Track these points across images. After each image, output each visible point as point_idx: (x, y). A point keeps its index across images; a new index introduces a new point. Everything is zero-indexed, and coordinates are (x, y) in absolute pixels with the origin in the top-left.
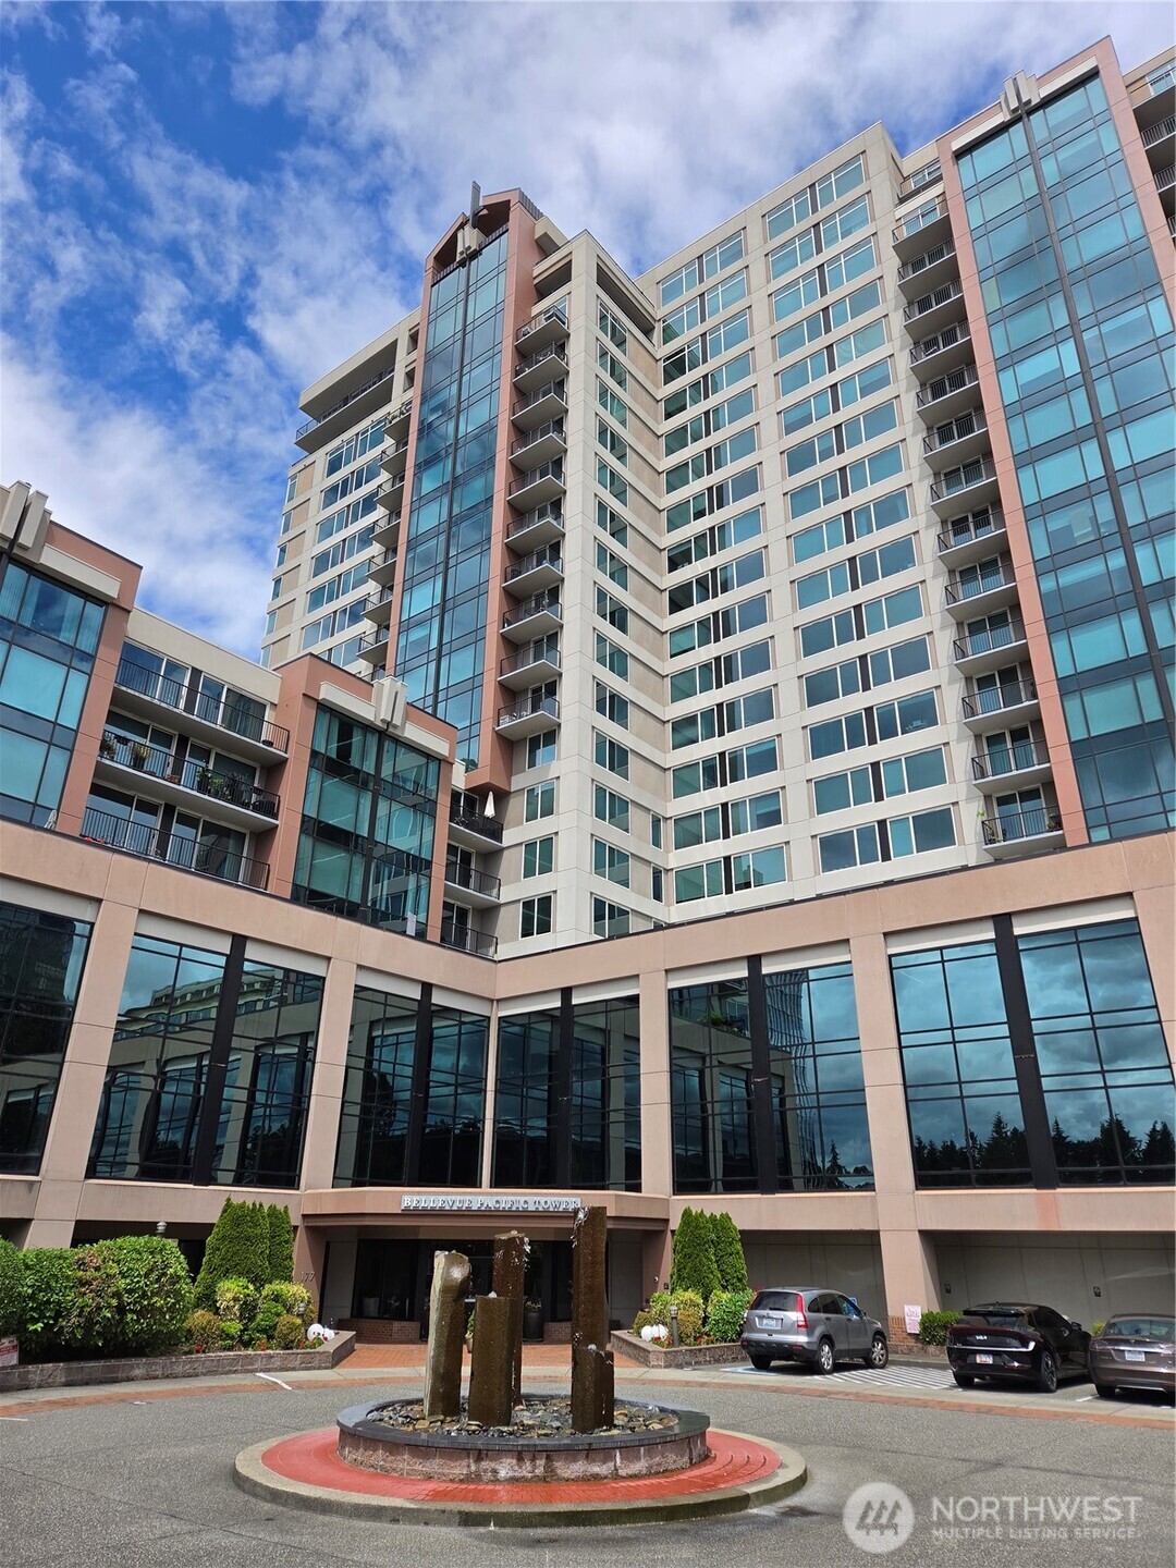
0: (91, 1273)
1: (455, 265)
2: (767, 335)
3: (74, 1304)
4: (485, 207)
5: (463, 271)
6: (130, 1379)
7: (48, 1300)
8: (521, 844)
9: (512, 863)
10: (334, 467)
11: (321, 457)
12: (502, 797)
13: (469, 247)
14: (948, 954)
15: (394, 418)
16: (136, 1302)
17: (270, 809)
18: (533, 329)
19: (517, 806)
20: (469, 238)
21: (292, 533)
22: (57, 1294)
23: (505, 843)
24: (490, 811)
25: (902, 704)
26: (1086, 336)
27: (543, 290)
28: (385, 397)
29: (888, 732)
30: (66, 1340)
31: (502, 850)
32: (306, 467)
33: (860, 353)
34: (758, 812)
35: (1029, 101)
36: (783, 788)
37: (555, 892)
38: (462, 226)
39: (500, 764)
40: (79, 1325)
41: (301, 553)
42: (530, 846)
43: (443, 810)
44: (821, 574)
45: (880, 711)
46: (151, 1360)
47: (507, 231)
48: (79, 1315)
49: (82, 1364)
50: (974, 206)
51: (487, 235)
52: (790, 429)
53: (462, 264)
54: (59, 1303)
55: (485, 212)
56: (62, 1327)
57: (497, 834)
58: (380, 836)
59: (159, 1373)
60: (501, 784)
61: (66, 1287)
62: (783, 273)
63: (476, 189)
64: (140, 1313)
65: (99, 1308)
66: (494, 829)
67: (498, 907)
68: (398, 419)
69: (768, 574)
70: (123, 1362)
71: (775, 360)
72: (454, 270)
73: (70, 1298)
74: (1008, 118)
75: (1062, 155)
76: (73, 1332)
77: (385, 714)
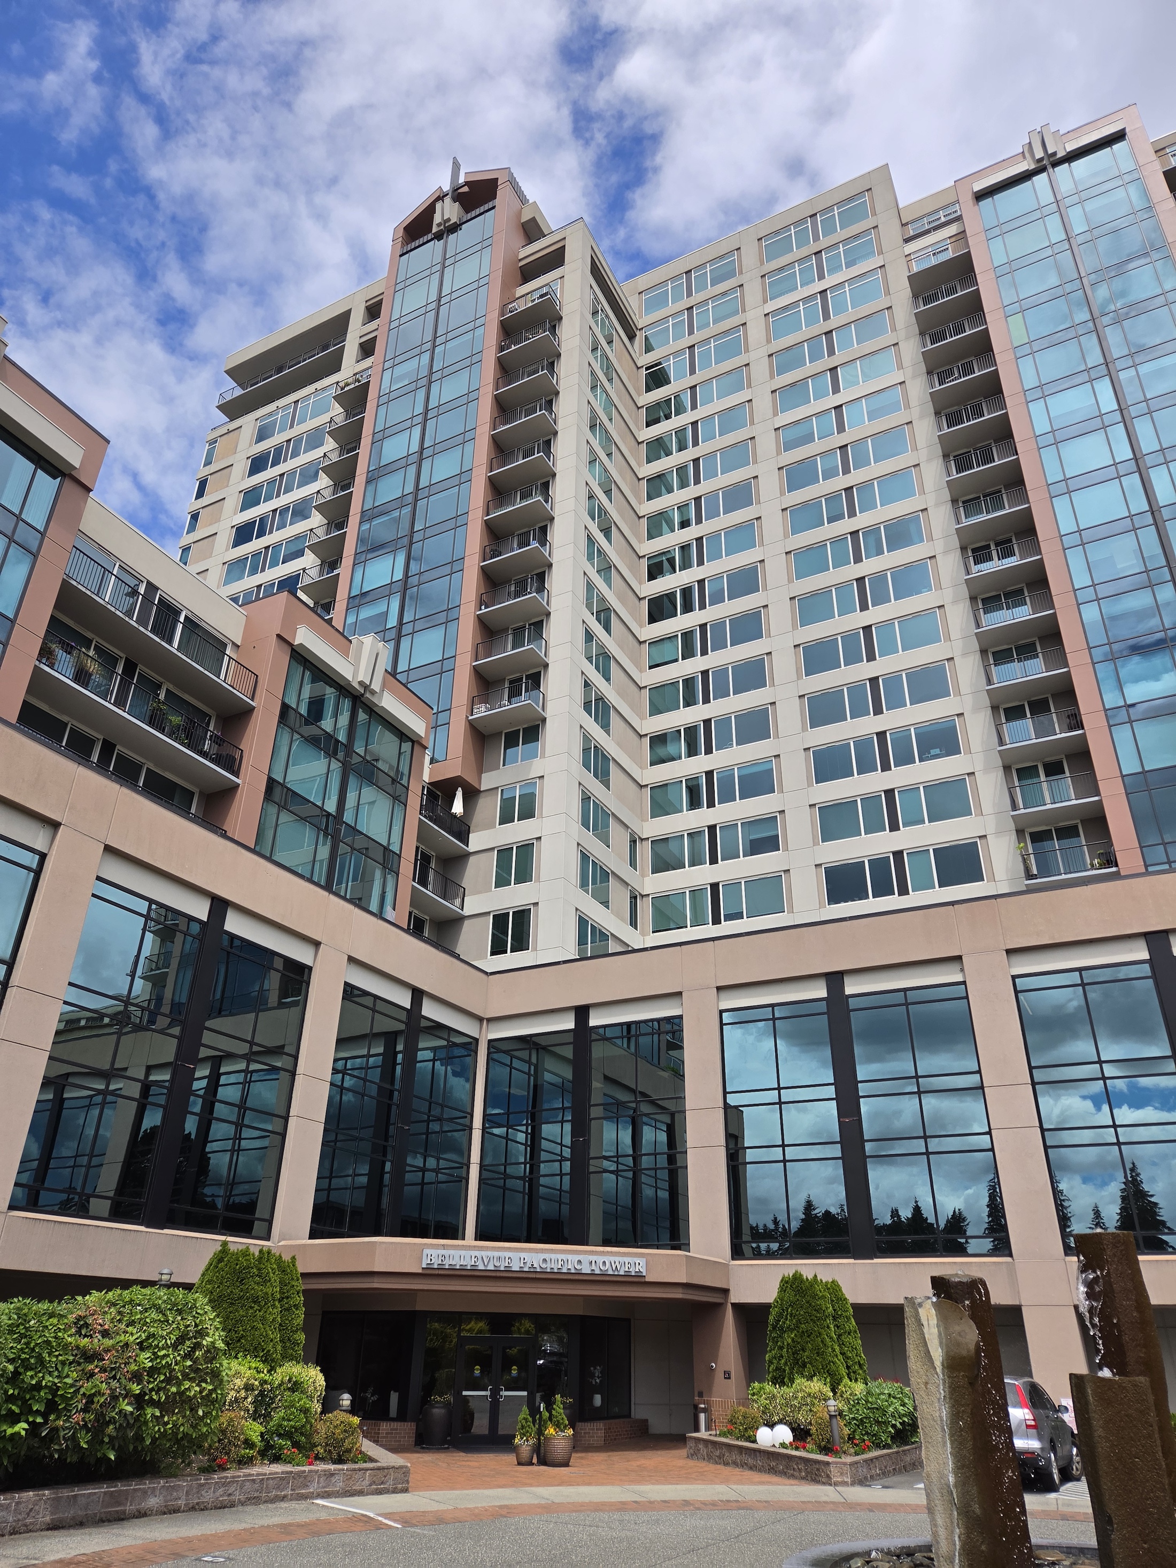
0: (96, 1343)
1: (430, 236)
2: (764, 352)
3: (77, 1391)
4: (467, 183)
5: (439, 244)
6: (141, 1514)
7: (39, 1382)
8: (493, 849)
9: (480, 870)
10: (262, 435)
11: (249, 423)
12: (471, 795)
13: (449, 220)
14: (1091, 976)
15: (347, 385)
16: (159, 1389)
17: (232, 765)
18: (521, 306)
19: (489, 807)
20: (449, 211)
21: (205, 500)
22: (50, 1374)
23: (472, 848)
24: (458, 807)
25: (919, 731)
26: (1123, 376)
27: (528, 272)
28: (334, 365)
29: (905, 759)
30: (60, 1451)
31: (469, 854)
32: (229, 432)
33: (867, 377)
34: (752, 837)
35: (1055, 154)
36: (782, 812)
37: (536, 904)
38: (441, 198)
39: (472, 757)
40: (85, 1425)
41: (218, 520)
42: (504, 853)
43: (415, 800)
44: (826, 592)
45: (894, 736)
46: (173, 1482)
47: (494, 208)
48: (85, 1410)
49: (77, 1491)
50: (997, 245)
51: (467, 211)
52: (789, 446)
53: (439, 236)
54: (54, 1389)
55: (466, 189)
56: (55, 1430)
57: (463, 836)
58: (348, 817)
59: (181, 1502)
60: (470, 779)
61: (63, 1363)
62: (780, 295)
63: (456, 166)
64: (165, 1407)
65: (114, 1398)
66: (461, 829)
67: (461, 918)
68: (352, 386)
69: (765, 589)
70: (134, 1485)
71: (772, 377)
72: (428, 242)
73: (69, 1381)
74: (1033, 166)
75: (1090, 206)
76: (74, 1438)
77: (363, 676)
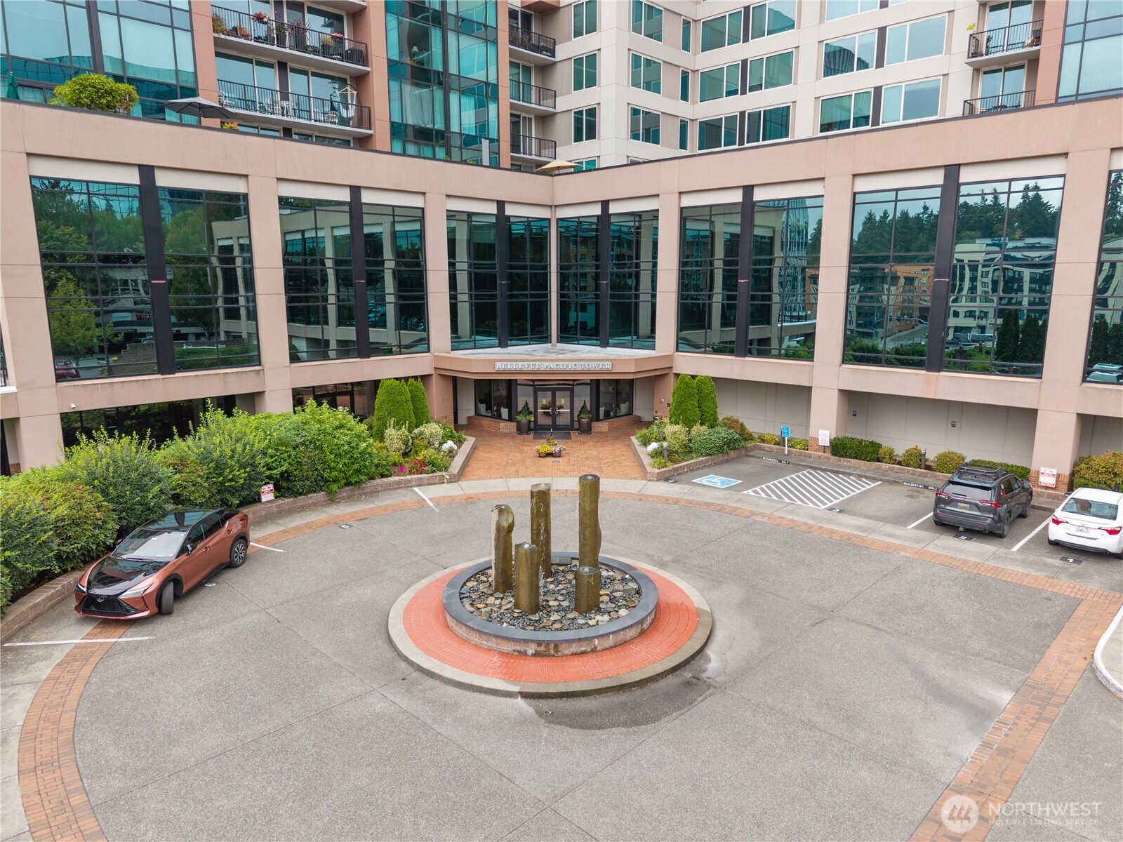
8: (571, 59)
9: (564, 75)
14: (902, 195)
17: (363, 58)
23: (558, 58)
31: (556, 64)
37: (599, 104)
43: (503, 35)
58: (453, 69)
66: (548, 46)
67: (553, 115)
